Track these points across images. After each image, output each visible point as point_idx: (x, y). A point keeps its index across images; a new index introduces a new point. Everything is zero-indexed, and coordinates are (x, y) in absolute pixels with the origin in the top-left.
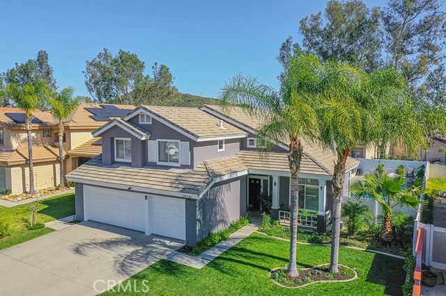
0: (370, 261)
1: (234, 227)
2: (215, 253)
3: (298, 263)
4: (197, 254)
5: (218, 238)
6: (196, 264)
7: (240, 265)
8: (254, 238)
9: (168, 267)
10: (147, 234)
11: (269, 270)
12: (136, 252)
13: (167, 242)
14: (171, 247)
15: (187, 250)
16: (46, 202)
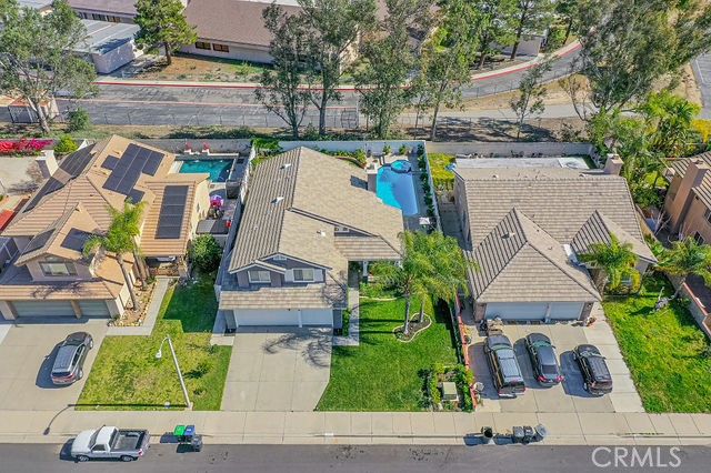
2: (354, 329)
4: (347, 334)
5: (347, 314)
6: (352, 342)
7: (377, 334)
8: (364, 305)
9: (342, 351)
10: (300, 327)
11: (391, 333)
13: (320, 330)
14: (325, 333)
15: (339, 332)
16: (169, 315)
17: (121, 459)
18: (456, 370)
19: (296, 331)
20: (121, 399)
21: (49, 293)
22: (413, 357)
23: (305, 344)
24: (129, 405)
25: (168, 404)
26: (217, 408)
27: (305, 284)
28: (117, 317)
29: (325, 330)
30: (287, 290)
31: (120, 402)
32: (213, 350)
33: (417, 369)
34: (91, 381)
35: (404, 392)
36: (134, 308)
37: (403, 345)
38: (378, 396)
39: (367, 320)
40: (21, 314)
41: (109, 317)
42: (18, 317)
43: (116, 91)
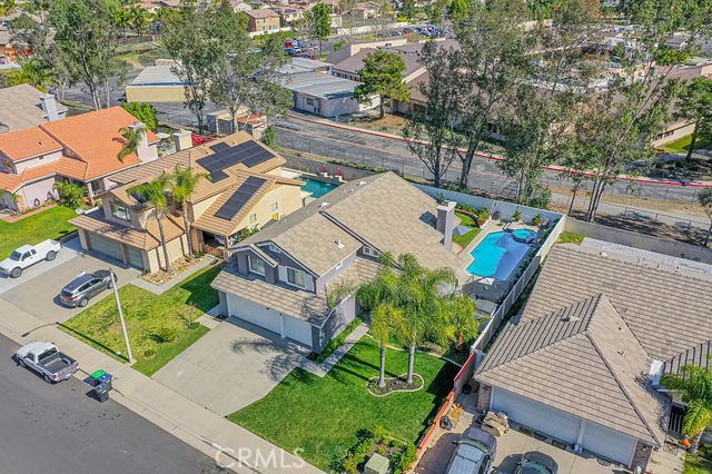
0: (441, 366)
1: (350, 328)
2: (333, 360)
3: (386, 372)
4: (321, 361)
5: (336, 344)
6: (319, 372)
7: (350, 375)
8: (363, 343)
9: (302, 375)
10: (283, 337)
11: (367, 380)
12: (278, 358)
13: (299, 347)
14: (302, 353)
15: (314, 357)
16: (186, 286)
17: (42, 376)
18: (405, 449)
19: (274, 339)
20: (92, 334)
21: (107, 231)
22: (368, 413)
23: (273, 354)
24: (92, 341)
25: (119, 353)
26: (149, 374)
27: (296, 289)
28: (148, 271)
29: (304, 350)
30: (277, 289)
31: (89, 336)
32: (193, 326)
33: (363, 426)
34: (88, 312)
35: (327, 443)
36: (166, 271)
37: (369, 397)
38: (296, 433)
39: (353, 358)
40: (94, 248)
41: (142, 269)
42: (90, 249)
43: (322, 130)
